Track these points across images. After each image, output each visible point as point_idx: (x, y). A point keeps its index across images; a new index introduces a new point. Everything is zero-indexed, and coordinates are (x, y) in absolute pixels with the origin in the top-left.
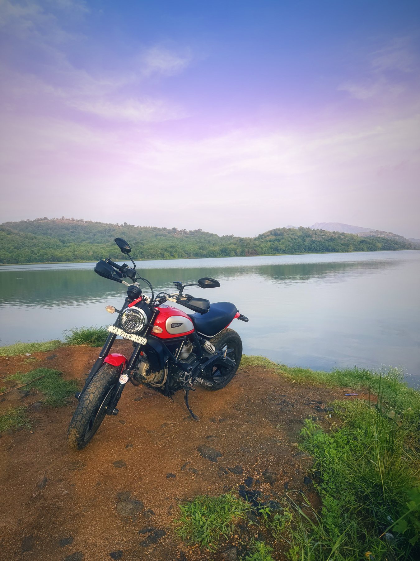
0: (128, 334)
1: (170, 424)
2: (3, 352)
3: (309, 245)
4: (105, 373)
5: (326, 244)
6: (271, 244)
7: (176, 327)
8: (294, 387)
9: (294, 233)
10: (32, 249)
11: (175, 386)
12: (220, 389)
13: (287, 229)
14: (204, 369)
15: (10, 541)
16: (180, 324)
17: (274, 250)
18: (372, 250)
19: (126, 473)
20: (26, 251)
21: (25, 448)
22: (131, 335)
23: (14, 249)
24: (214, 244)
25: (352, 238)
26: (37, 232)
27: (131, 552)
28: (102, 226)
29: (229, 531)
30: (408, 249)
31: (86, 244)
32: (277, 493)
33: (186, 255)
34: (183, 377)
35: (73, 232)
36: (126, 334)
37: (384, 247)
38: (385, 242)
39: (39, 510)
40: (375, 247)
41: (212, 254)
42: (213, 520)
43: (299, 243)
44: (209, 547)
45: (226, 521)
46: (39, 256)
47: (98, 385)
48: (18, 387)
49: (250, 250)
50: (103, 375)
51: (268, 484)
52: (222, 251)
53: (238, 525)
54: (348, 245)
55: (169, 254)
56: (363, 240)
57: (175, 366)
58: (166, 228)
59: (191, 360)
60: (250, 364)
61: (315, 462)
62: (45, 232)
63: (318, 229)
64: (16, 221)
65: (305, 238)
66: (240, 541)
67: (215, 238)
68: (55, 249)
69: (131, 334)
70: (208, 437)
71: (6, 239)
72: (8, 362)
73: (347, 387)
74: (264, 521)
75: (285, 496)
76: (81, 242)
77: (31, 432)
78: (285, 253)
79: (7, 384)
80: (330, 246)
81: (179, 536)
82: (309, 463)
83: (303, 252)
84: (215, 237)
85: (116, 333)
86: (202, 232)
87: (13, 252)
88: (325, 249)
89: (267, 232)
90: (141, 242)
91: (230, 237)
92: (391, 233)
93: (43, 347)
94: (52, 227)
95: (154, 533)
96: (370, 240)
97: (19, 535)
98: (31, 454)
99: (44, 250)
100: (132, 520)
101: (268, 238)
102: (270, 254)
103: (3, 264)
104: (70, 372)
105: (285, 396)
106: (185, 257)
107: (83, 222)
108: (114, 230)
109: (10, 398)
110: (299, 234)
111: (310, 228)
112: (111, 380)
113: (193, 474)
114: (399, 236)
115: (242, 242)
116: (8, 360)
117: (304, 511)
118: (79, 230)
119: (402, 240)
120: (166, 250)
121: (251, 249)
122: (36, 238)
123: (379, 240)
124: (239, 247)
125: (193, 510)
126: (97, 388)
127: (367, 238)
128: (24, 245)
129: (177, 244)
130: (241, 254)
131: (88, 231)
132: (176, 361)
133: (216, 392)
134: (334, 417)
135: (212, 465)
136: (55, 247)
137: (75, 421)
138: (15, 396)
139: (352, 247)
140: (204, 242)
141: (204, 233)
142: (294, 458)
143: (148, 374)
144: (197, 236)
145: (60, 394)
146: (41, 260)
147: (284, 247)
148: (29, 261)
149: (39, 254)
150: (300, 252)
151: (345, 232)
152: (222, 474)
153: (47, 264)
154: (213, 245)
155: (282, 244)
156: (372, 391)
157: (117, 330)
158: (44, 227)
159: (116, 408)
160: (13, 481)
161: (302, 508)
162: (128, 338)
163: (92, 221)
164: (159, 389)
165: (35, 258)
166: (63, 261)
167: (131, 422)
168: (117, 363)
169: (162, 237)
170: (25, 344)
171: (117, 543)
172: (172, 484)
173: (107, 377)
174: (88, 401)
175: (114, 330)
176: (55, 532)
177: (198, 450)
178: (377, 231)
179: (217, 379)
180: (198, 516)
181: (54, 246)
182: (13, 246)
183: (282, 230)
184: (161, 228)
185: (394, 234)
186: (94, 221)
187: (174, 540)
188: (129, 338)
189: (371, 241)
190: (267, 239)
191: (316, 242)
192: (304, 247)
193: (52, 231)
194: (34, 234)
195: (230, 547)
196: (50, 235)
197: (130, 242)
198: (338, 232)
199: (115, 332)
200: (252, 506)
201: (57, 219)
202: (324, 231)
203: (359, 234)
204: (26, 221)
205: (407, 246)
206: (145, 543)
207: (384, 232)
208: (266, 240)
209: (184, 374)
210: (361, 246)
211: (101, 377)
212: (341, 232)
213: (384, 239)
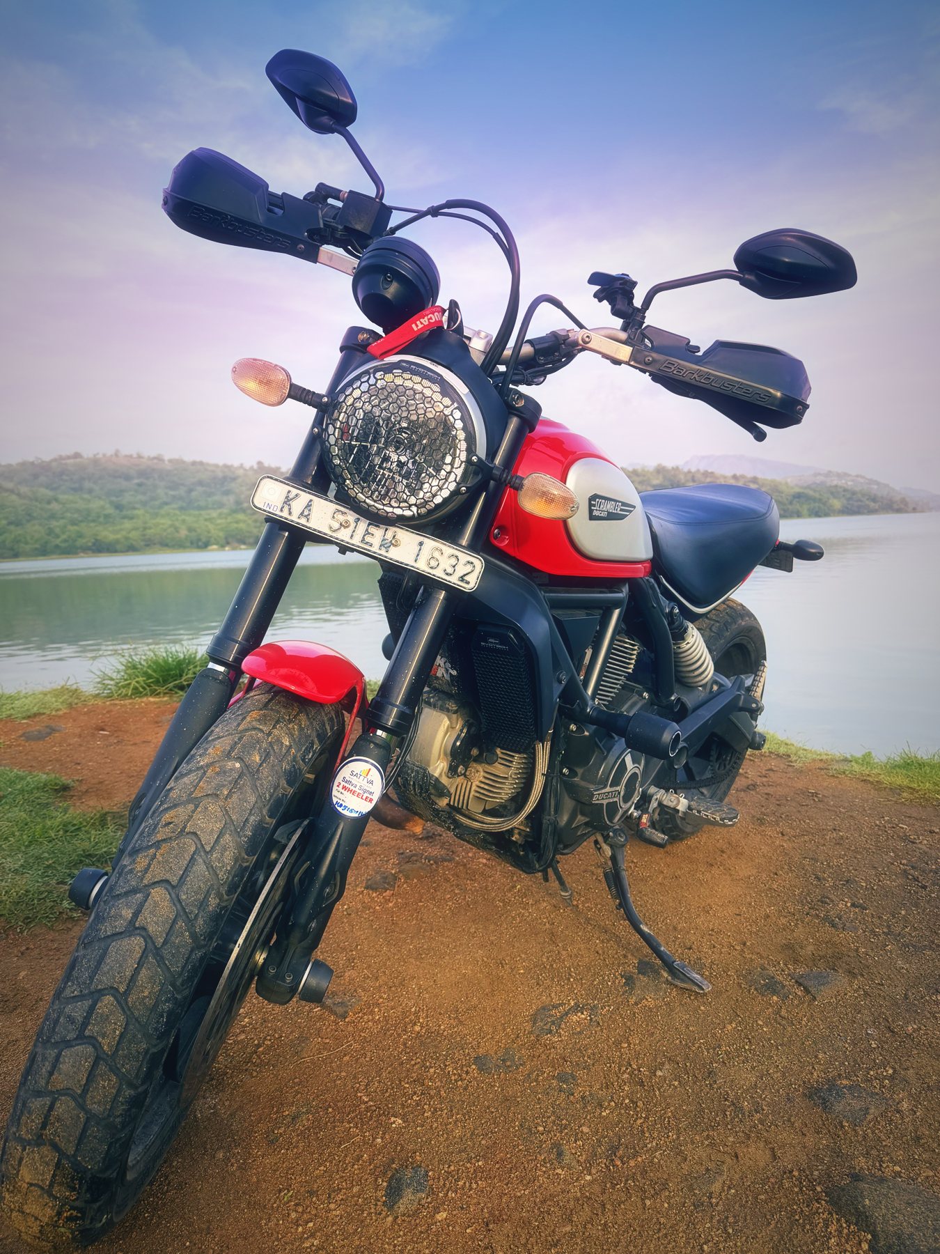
0: (372, 529)
4: (248, 750)
7: (605, 516)
10: (50, 524)
18: (820, 514)
20: (35, 530)
22: (391, 532)
23: (8, 525)
25: (774, 488)
26: (60, 486)
28: (206, 470)
30: (899, 511)
31: (171, 511)
34: (616, 781)
35: (141, 486)
36: (364, 524)
37: (847, 508)
38: (848, 496)
40: (826, 508)
46: (65, 541)
47: (209, 824)
50: (240, 759)
56: (799, 493)
57: (580, 730)
62: (77, 485)
63: (698, 471)
68: (100, 523)
69: (389, 526)
76: (160, 507)
85: (303, 521)
92: (863, 477)
94: (94, 474)
96: (815, 491)
99: (75, 527)
107: (163, 461)
108: (234, 480)
110: (656, 482)
111: (680, 468)
112: (291, 791)
114: (878, 483)
118: (154, 480)
119: (887, 492)
122: (56, 500)
123: (835, 492)
126: (201, 849)
127: (808, 487)
128: (30, 517)
131: (174, 482)
132: (590, 703)
136: (102, 519)
137: (38, 1094)
143: (461, 769)
145: (49, 866)
146: (70, 550)
148: (44, 551)
149: (65, 536)
151: (760, 476)
157: (309, 506)
158: (75, 474)
159: (318, 954)
163: (184, 460)
164: (499, 843)
165: (57, 546)
166: (122, 552)
173: (265, 771)
175: (287, 501)
178: (830, 472)
181: (99, 517)
185: (869, 478)
186: (188, 458)
188: (383, 552)
189: (817, 495)
193: (94, 483)
194: (51, 490)
196: (89, 493)
198: (743, 477)
199: (296, 511)
201: (104, 455)
202: (712, 473)
203: (789, 480)
204: (34, 461)
205: (898, 505)
207: (845, 473)
209: (623, 767)
210: (796, 506)
211: (223, 772)
212: (750, 475)
213: (845, 490)
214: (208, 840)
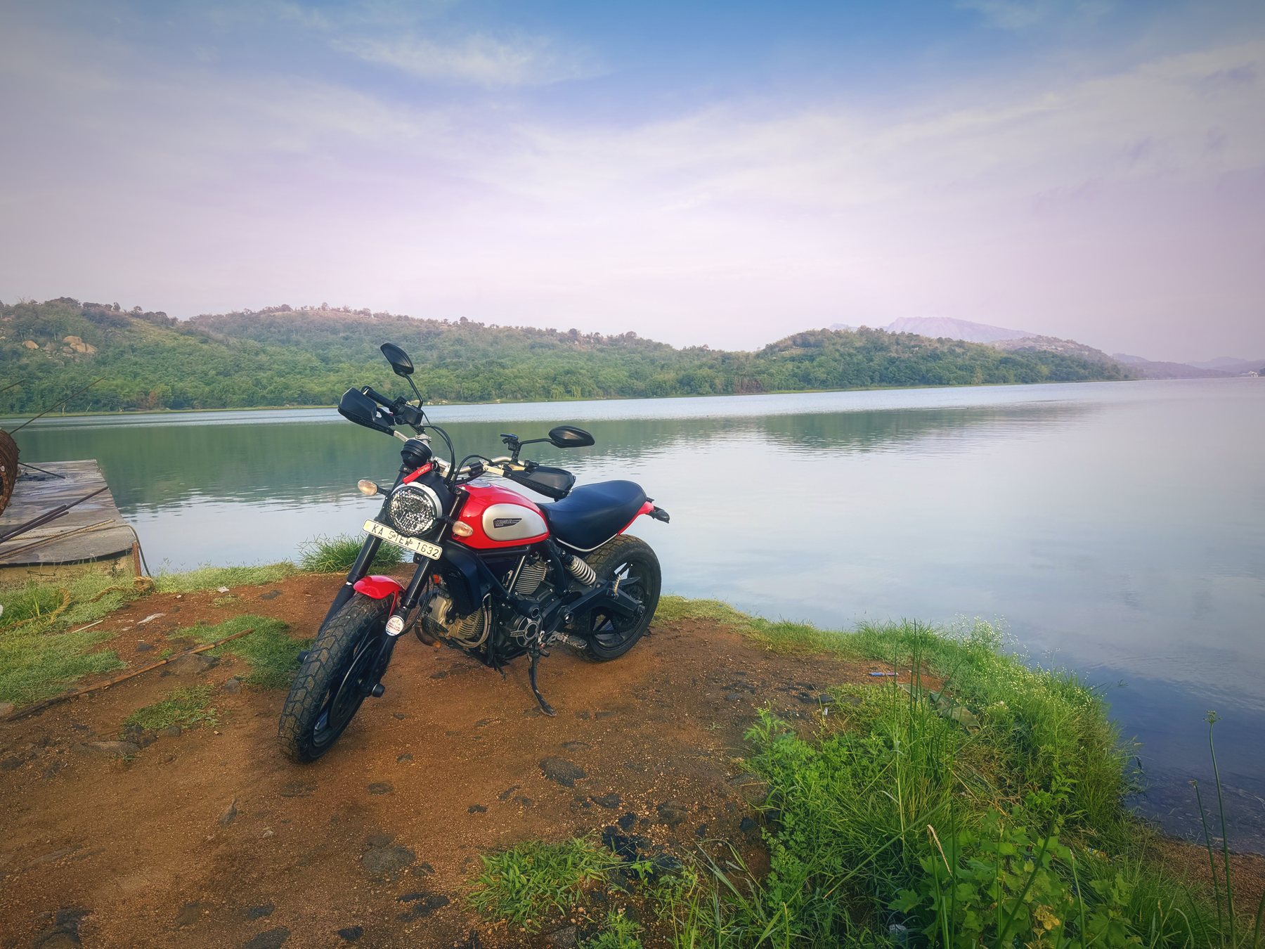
0: (403, 538)
1: (496, 720)
2: (172, 585)
3: (882, 368)
4: (353, 612)
5: (921, 366)
6: (793, 367)
7: (505, 525)
8: (766, 658)
9: (848, 340)
10: (257, 375)
11: (508, 647)
12: (611, 659)
13: (832, 333)
14: (570, 615)
15: (157, 909)
16: (515, 521)
17: (800, 381)
18: (1027, 380)
19: (391, 803)
20: (242, 380)
21: (201, 760)
22: (409, 539)
23: (217, 375)
24: (662, 367)
25: (981, 352)
26: (268, 338)
27: (380, 930)
28: (411, 325)
29: (569, 900)
30: (1110, 378)
31: (376, 365)
32: (681, 843)
33: (601, 392)
34: (523, 628)
35: (347, 339)
36: (400, 536)
37: (1056, 374)
38: (1057, 362)
39: (215, 860)
40: (1033, 374)
41: (657, 388)
42: (541, 881)
43: (858, 364)
44: (526, 925)
45: (566, 885)
46: (272, 392)
47: (339, 633)
48: (197, 651)
49: (746, 380)
50: (350, 615)
51: (666, 826)
52: (681, 382)
53: (590, 892)
54: (971, 370)
55: (561, 389)
56: (1005, 358)
57: (506, 606)
58: (555, 330)
59: (543, 595)
60: (687, 615)
61: (769, 792)
62: (285, 337)
63: (903, 333)
64: (219, 314)
65: (872, 353)
66: (588, 917)
67: (666, 352)
68: (306, 375)
69: (408, 537)
70: (565, 744)
71: (198, 353)
72: (181, 604)
73: (878, 659)
74: (641, 888)
75: (695, 848)
76: (365, 361)
77: (216, 732)
78: (827, 386)
79: (175, 645)
80: (931, 370)
81: (473, 905)
82: (758, 794)
83: (867, 386)
84: (667, 350)
85: (379, 535)
86: (635, 340)
87: (213, 382)
88: (918, 377)
89: (785, 339)
90: (499, 361)
91: (701, 349)
92: (1072, 342)
93: (255, 575)
94: (301, 327)
95: (427, 901)
96: (1023, 357)
97: (175, 899)
98: (212, 771)
99: (282, 379)
100: (388, 880)
101: (786, 354)
102: (790, 389)
103: (193, 408)
104: (305, 625)
105: (743, 674)
106: (598, 395)
107: (369, 315)
108: (439, 335)
109: (179, 670)
110: (858, 344)
111: (885, 330)
112: (366, 625)
113: (522, 807)
114: (1090, 349)
115: (727, 361)
116: (182, 599)
117: (729, 877)
118: (360, 334)
119: (1098, 359)
120: (555, 379)
121: (748, 378)
122: (264, 352)
123: (1043, 357)
124: (722, 373)
125: (506, 865)
126: (336, 640)
127: (1016, 352)
128: (237, 366)
129: (579, 366)
130: (724, 390)
131: (379, 336)
132: (509, 596)
133: (603, 665)
134: (834, 713)
135: (562, 792)
136: (308, 372)
138: (189, 667)
139: (980, 374)
140: (642, 362)
141: (640, 342)
142: (729, 783)
143: (451, 621)
144: (624, 348)
145: (280, 664)
146: (276, 401)
147: (824, 373)
148: (250, 402)
149: (272, 388)
150: (861, 386)
151: (967, 339)
152: (578, 807)
153: (289, 409)
154: (661, 370)
155: (820, 366)
156: (932, 668)
157: (382, 530)
158: (282, 327)
159: (380, 683)
160: (172, 813)
161: (727, 871)
162: (404, 544)
163: (390, 314)
164: (474, 653)
165: (264, 397)
167: (417, 717)
168: (379, 594)
169: (547, 349)
170: (219, 570)
171: (354, 916)
172: (477, 823)
173: (358, 619)
174: (318, 663)
175: (375, 528)
176: (242, 897)
177: (540, 766)
178: (1040, 337)
179: (606, 639)
180: (513, 874)
181: (306, 369)
182: (215, 368)
183: (819, 334)
184: (544, 330)
185: (1080, 343)
187: (462, 913)
188: (406, 546)
189: (1024, 361)
190: (785, 356)
191: (897, 363)
192: (871, 374)
193: (301, 335)
194: (259, 341)
195: (566, 924)
196: (296, 345)
197: (473, 360)
198: (949, 340)
199: (377, 532)
200: (624, 860)
201: (312, 308)
202: (917, 336)
203: (997, 345)
204: (243, 313)
205: (1109, 372)
206: (406, 915)
207: (1055, 339)
208: (783, 357)
209: (526, 622)
210: (1003, 371)
211: (345, 619)
212: (956, 338)
213: (1054, 356)
214: (339, 638)
